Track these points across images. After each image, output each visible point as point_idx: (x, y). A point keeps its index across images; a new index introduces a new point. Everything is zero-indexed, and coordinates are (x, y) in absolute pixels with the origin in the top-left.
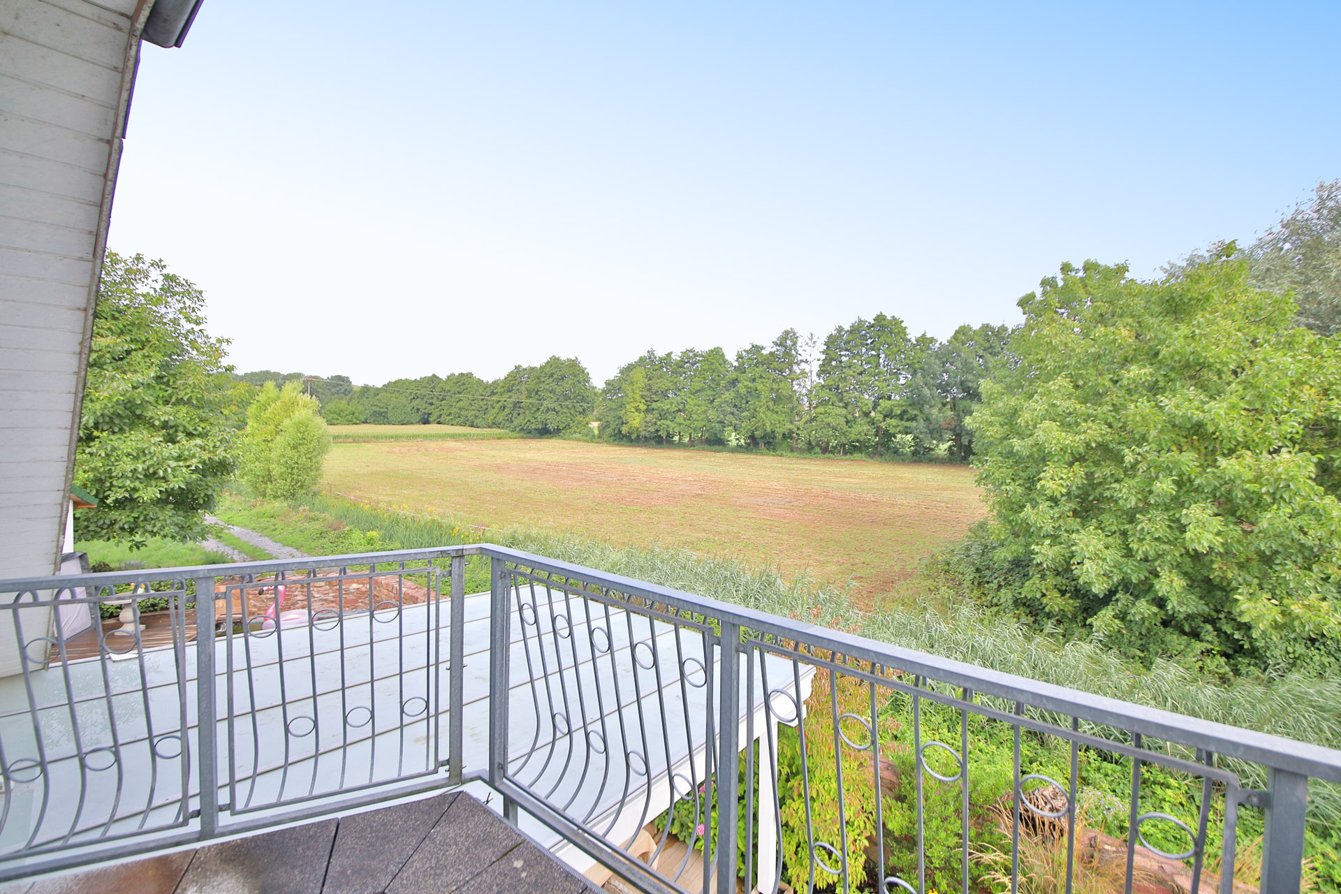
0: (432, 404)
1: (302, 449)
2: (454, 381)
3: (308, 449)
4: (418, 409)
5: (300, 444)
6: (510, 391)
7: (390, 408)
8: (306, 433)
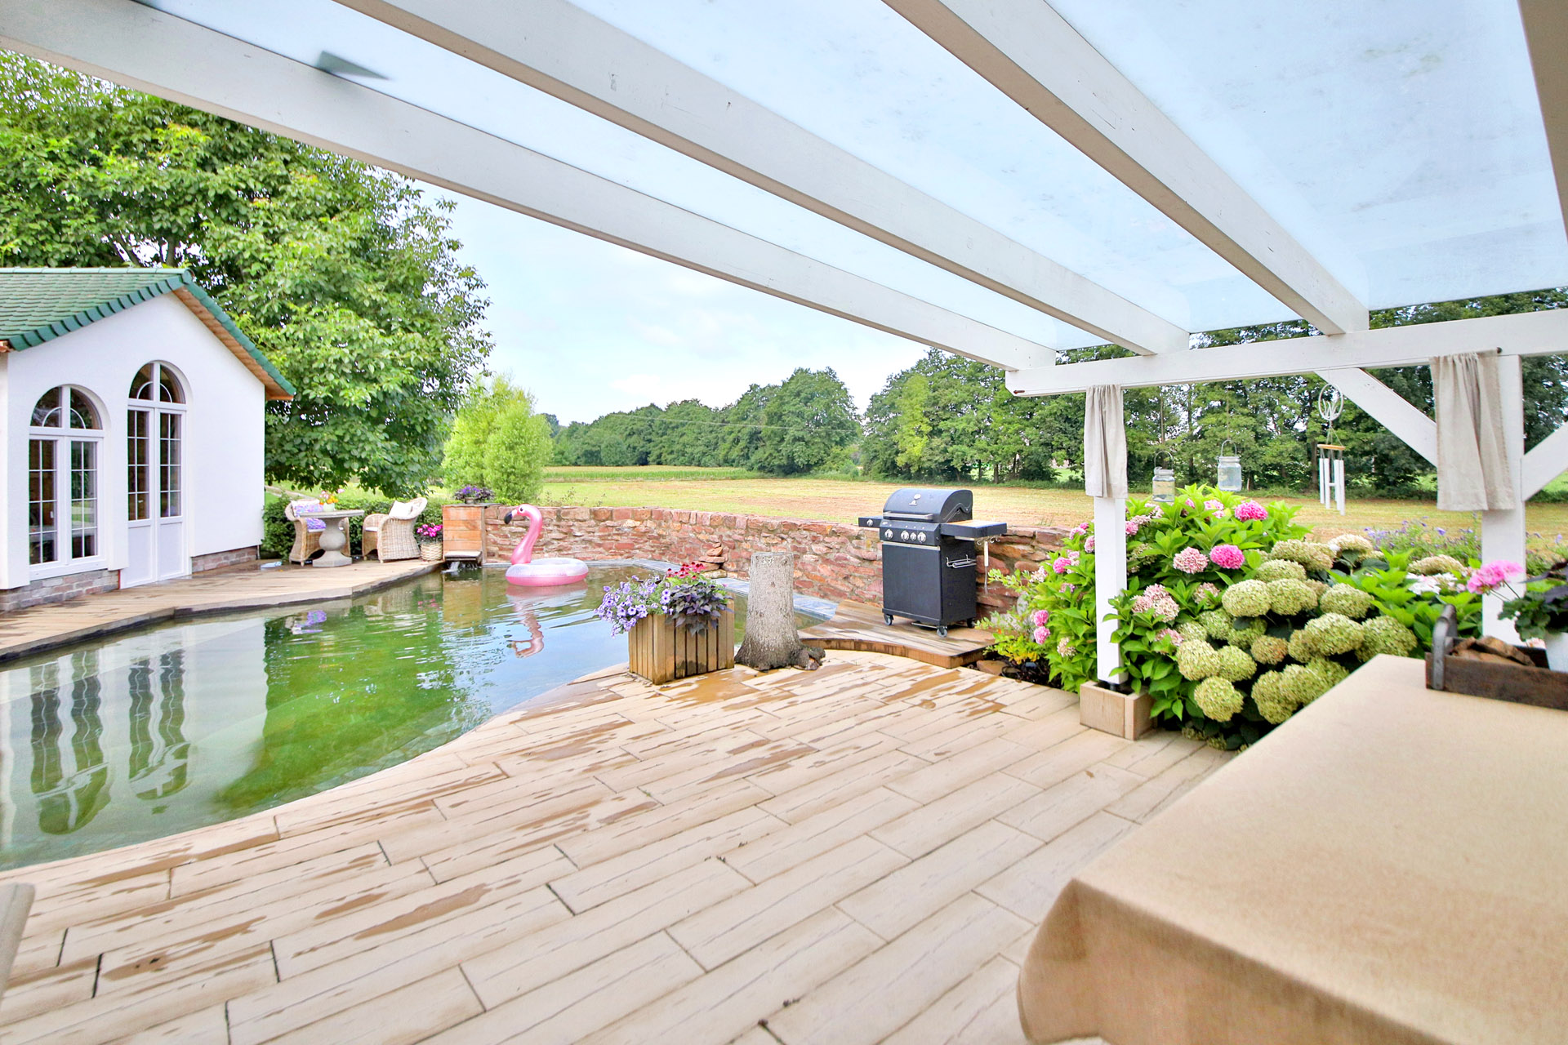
0: (650, 441)
1: (520, 450)
2: (677, 410)
3: (527, 450)
4: (635, 448)
5: (516, 444)
6: (744, 419)
7: (603, 446)
8: (524, 430)
